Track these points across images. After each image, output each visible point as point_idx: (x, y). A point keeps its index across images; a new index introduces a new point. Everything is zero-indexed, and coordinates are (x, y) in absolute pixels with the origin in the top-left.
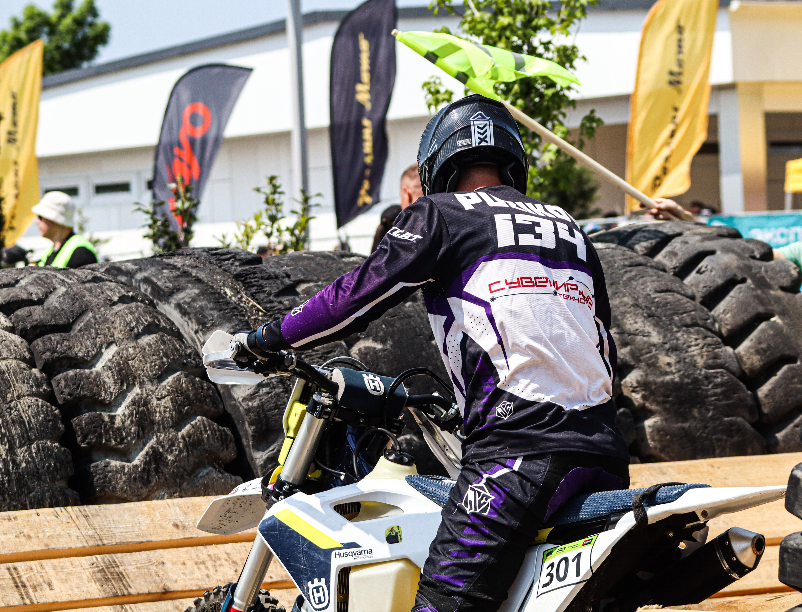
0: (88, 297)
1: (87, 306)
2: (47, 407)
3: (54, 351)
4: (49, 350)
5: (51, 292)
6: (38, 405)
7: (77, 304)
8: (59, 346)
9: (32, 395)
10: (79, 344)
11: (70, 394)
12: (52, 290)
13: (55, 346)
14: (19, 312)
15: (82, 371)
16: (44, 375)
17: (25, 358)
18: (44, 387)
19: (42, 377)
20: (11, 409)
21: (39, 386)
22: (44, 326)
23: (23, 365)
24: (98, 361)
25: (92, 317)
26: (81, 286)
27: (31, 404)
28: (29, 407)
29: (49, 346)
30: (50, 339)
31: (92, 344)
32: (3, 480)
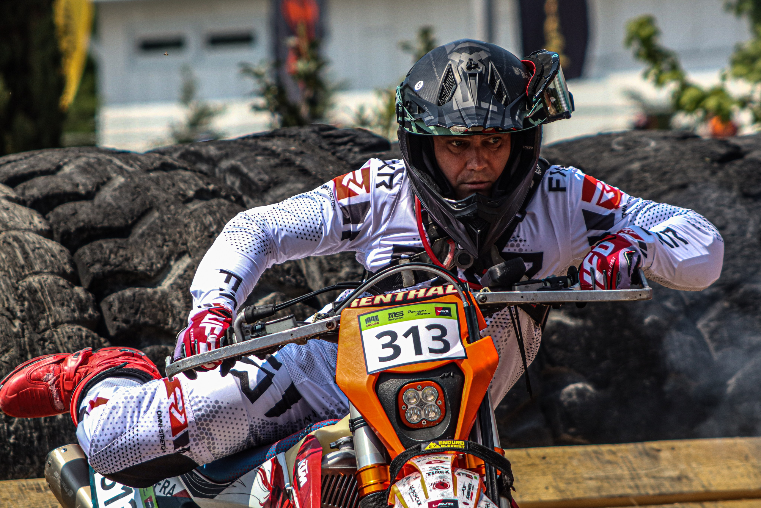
0: (154, 191)
1: (151, 203)
2: (93, 338)
3: (106, 263)
4: (99, 261)
5: (104, 184)
6: (81, 336)
7: (138, 200)
8: (113, 256)
9: (73, 322)
10: (140, 254)
11: (126, 321)
12: (105, 179)
13: (107, 256)
14: (59, 210)
15: (143, 290)
16: (90, 295)
17: (64, 271)
18: (90, 311)
19: (88, 299)
20: (44, 340)
21: (83, 308)
22: (94, 228)
23: (62, 282)
24: (164, 277)
25: (158, 218)
26: (144, 176)
27: (72, 334)
28: (69, 338)
29: (99, 256)
30: (101, 246)
31: (157, 254)
32: (32, 436)
